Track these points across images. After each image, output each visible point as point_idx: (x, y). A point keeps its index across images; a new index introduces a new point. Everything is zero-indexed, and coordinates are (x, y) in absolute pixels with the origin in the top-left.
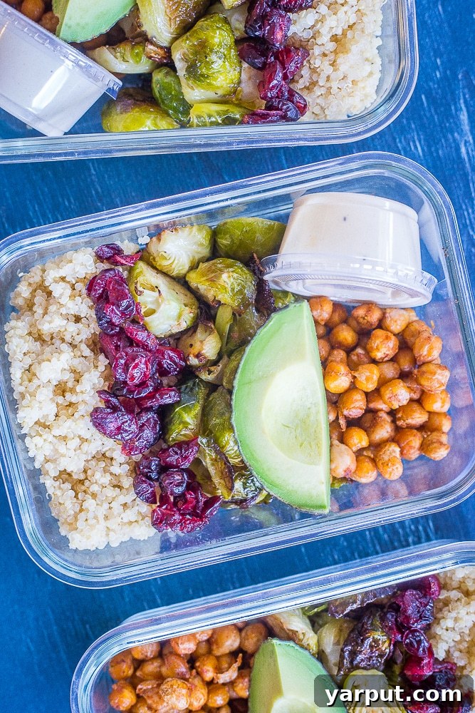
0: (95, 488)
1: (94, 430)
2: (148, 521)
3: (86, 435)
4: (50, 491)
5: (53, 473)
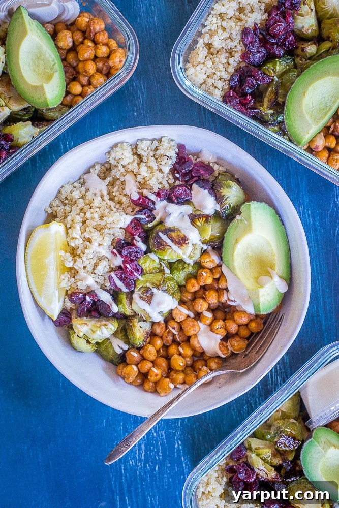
0: (217, 60)
1: (239, 36)
2: (223, 93)
3: (234, 36)
4: (198, 46)
5: (206, 40)
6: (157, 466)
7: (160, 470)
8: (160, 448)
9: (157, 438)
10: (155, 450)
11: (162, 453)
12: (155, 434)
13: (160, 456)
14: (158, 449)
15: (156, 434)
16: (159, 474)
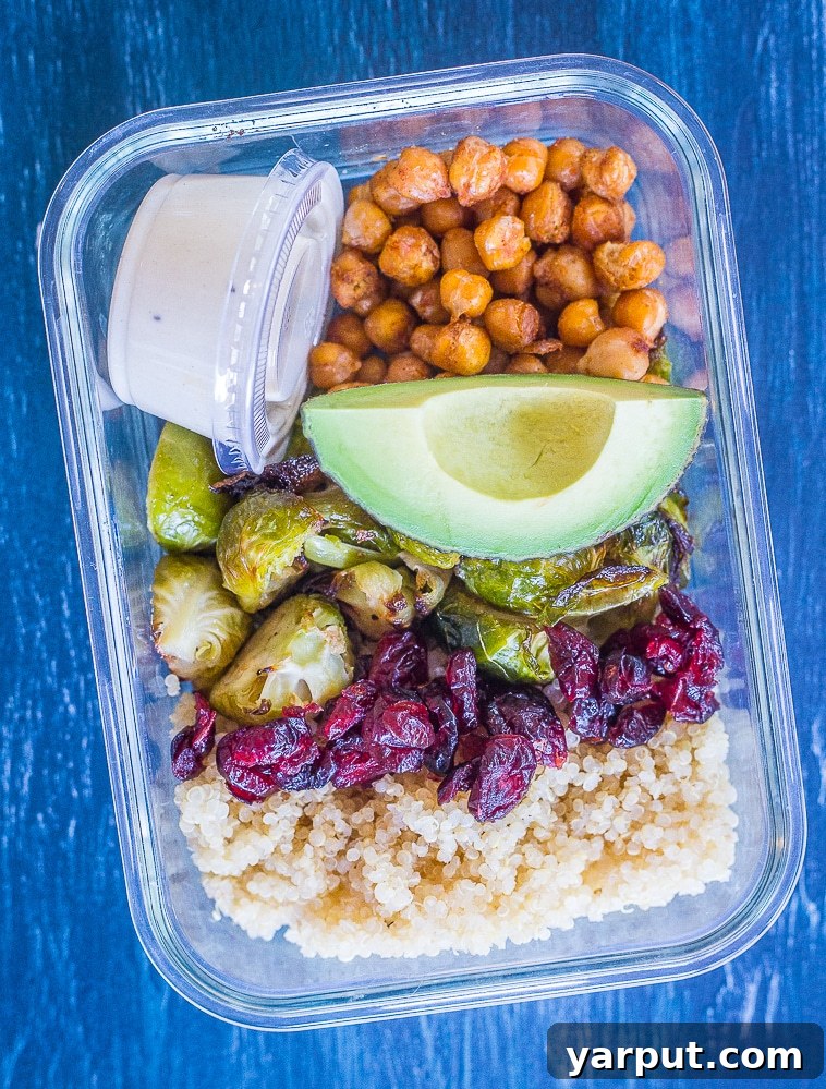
0: (621, 823)
2: (693, 730)
4: (619, 905)
5: (587, 896)
6: (73, 823)
7: (84, 839)
8: (88, 760)
9: (77, 722)
10: (71, 765)
11: (92, 777)
12: (72, 709)
13: (85, 786)
14: (79, 763)
15: (78, 708)
16: (78, 851)
